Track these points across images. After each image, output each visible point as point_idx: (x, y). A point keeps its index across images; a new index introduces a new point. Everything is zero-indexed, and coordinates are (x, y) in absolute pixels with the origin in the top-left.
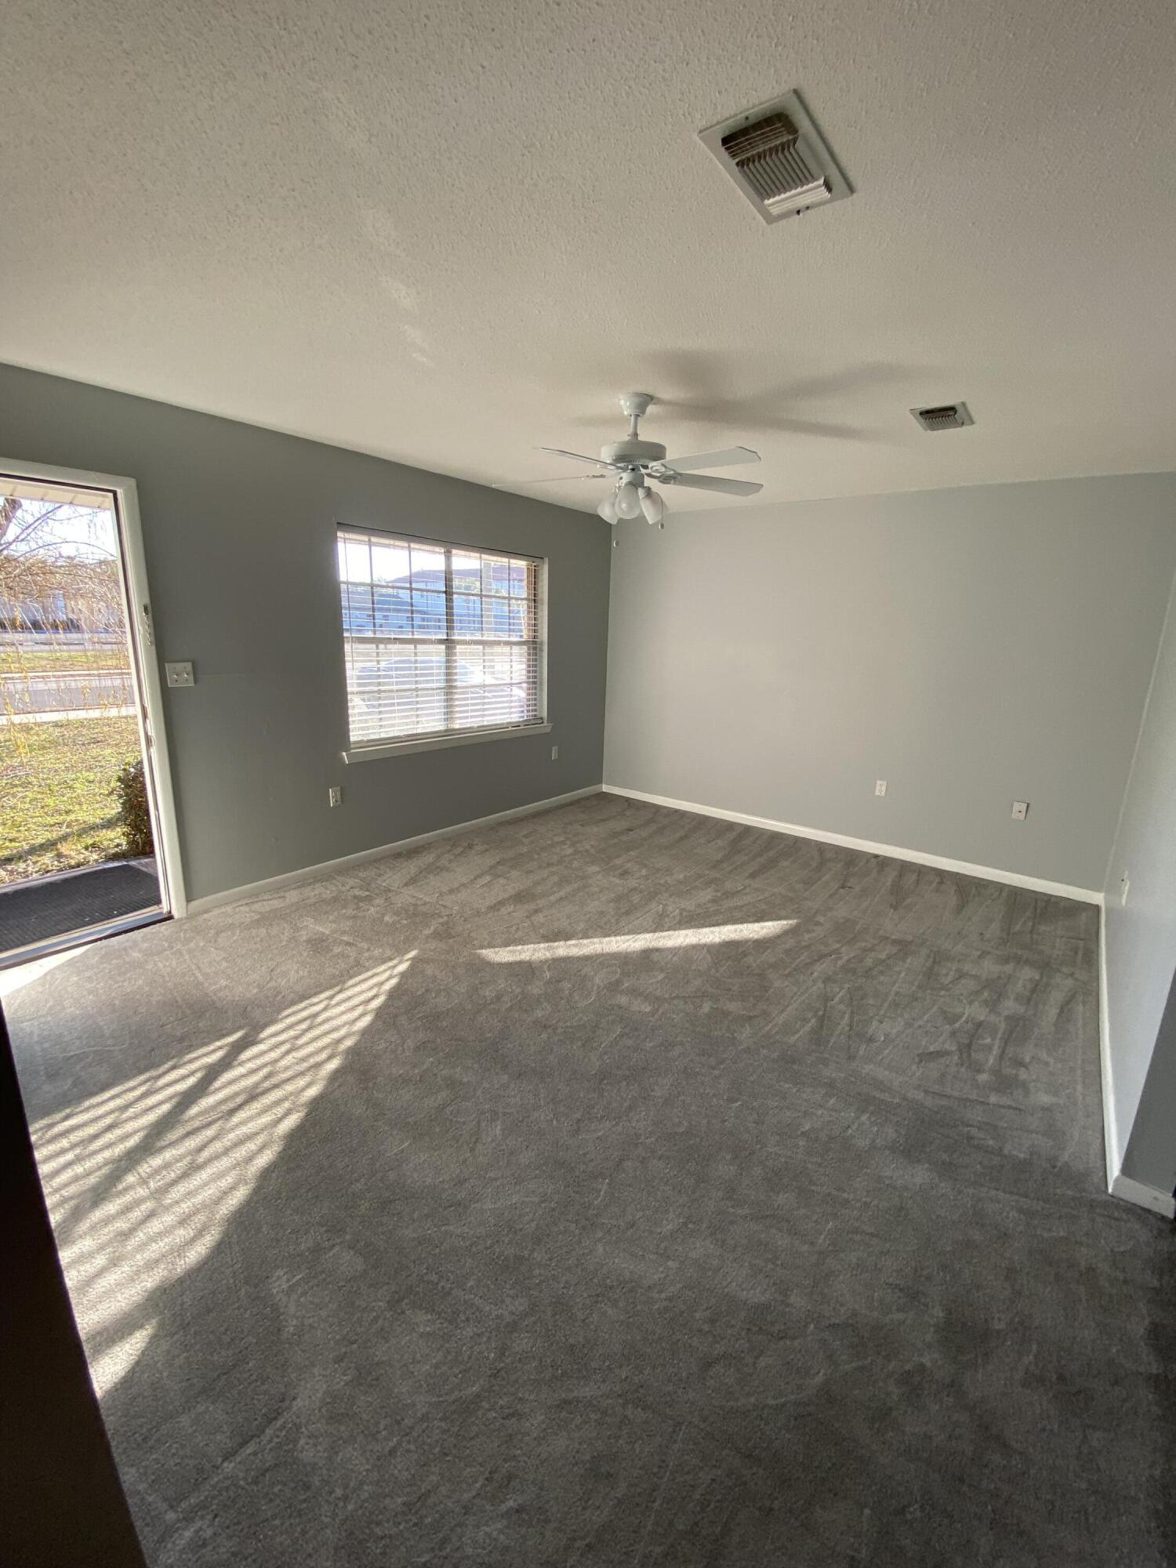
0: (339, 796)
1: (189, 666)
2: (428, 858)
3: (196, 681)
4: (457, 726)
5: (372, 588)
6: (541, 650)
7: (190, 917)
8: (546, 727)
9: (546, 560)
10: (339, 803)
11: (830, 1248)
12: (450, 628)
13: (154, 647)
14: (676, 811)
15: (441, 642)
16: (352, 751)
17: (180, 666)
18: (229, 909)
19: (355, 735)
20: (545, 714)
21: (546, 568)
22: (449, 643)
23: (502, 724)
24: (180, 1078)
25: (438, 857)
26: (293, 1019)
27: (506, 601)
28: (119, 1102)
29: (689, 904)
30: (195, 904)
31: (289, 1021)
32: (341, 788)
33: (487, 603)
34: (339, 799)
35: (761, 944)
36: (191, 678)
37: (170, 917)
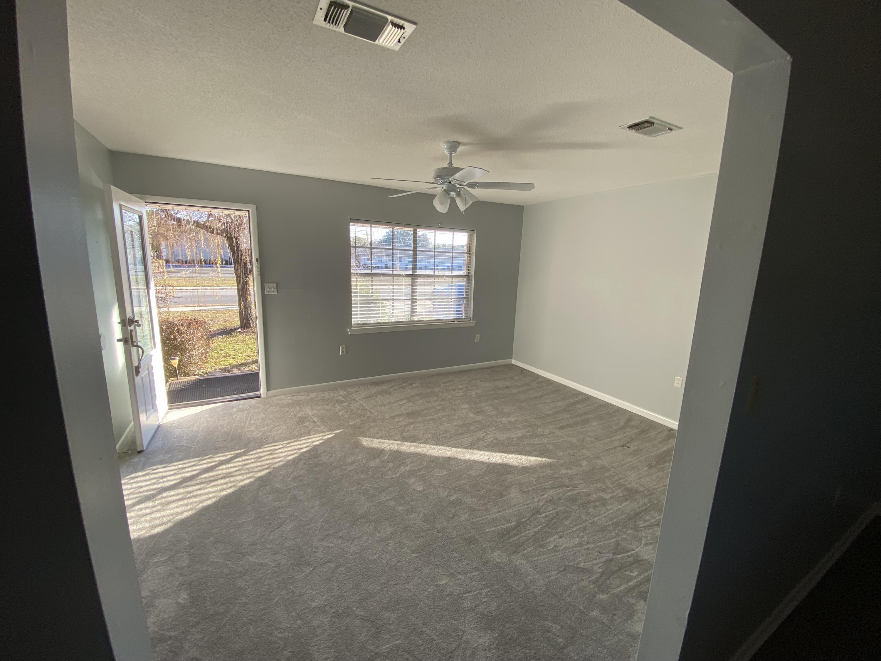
0: (345, 350)
1: (275, 285)
2: (385, 387)
3: (277, 292)
4: (416, 320)
5: (371, 249)
6: (471, 281)
7: (268, 397)
8: (472, 323)
9: (476, 231)
10: (344, 353)
11: (386, 654)
12: (414, 269)
13: (259, 277)
14: (549, 380)
15: (408, 276)
16: (353, 328)
17: (270, 285)
18: (284, 397)
19: (354, 321)
20: (471, 316)
21: (475, 235)
22: (414, 277)
23: (443, 320)
24: (207, 463)
25: (390, 388)
26: (267, 449)
27: (451, 254)
28: (182, 466)
29: (502, 437)
30: (271, 392)
31: (265, 449)
32: (346, 346)
33: (438, 256)
34: (345, 351)
35: (525, 470)
36: (275, 290)
37: (260, 397)
